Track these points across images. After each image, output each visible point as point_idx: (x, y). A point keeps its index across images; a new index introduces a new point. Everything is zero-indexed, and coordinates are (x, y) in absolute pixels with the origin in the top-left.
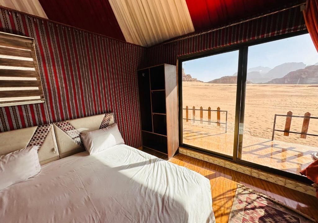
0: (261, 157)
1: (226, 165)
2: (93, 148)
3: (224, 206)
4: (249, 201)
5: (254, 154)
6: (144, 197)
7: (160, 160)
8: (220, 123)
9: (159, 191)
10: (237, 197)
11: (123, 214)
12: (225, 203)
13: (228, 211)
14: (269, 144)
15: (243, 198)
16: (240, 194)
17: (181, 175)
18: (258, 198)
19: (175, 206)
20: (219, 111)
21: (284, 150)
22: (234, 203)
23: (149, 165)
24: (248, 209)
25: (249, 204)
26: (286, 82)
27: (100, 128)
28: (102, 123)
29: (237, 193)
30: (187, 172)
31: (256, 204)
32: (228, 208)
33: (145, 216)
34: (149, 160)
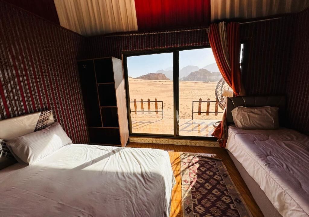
0: (189, 131)
1: (170, 143)
2: (33, 155)
3: (176, 170)
4: (189, 161)
5: (185, 130)
6: (125, 180)
7: (123, 149)
8: (158, 112)
9: (136, 171)
10: (182, 161)
11: (112, 200)
12: (176, 168)
13: (179, 172)
14: (191, 122)
15: (186, 160)
16: (183, 159)
17: (147, 155)
18: (193, 158)
19: (154, 176)
20: (156, 101)
21: (199, 125)
22: (182, 165)
23: (115, 154)
24: (190, 166)
25: (190, 163)
26: (190, 79)
27: (36, 130)
28: (38, 123)
29: (181, 159)
30: (151, 151)
31: (193, 162)
32: (179, 171)
33: (133, 192)
34: (111, 151)
